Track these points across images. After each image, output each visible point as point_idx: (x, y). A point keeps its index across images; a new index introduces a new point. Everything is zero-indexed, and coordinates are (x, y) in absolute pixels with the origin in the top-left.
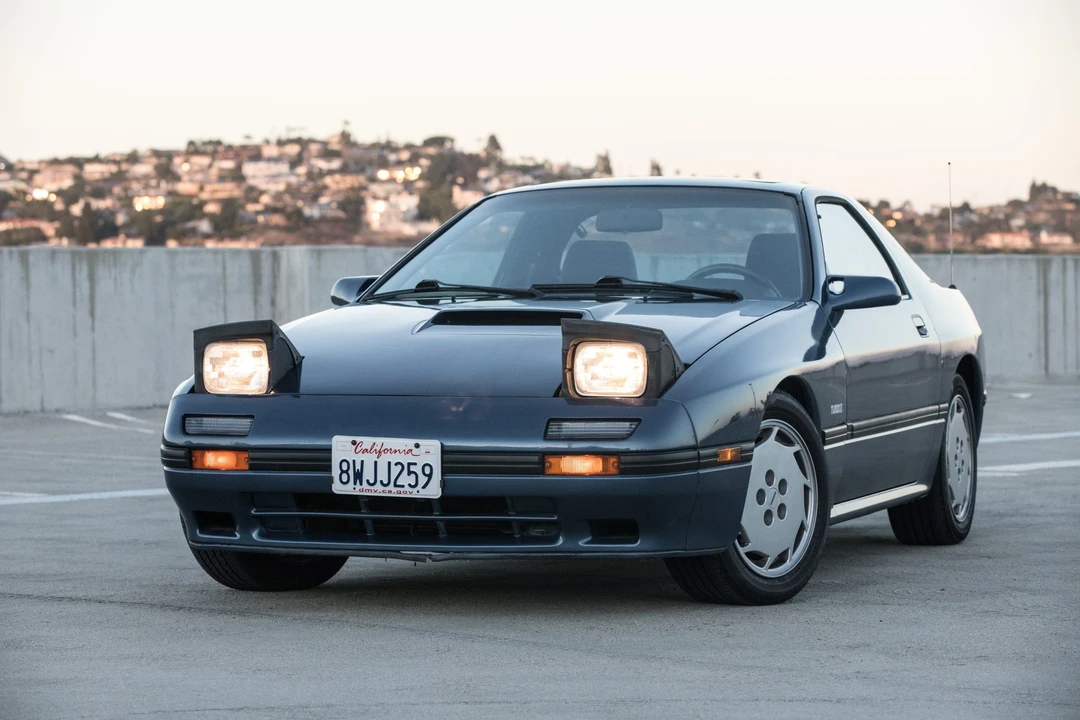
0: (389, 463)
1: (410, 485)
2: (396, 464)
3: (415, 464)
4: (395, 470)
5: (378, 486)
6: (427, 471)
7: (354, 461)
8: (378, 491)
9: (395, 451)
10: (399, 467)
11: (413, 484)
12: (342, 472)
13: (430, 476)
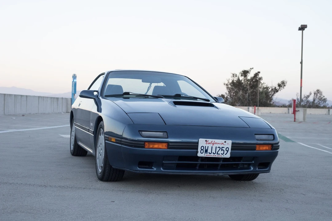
0: (216, 147)
1: (222, 154)
2: (218, 147)
3: (224, 147)
4: (218, 149)
5: (212, 154)
6: (227, 149)
7: (205, 146)
8: (212, 155)
9: (218, 144)
10: (219, 148)
11: (223, 153)
12: (202, 150)
13: (228, 151)
